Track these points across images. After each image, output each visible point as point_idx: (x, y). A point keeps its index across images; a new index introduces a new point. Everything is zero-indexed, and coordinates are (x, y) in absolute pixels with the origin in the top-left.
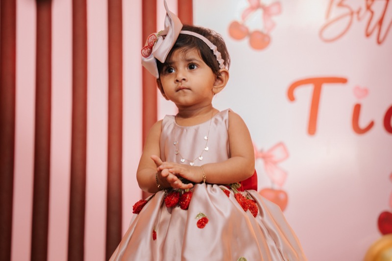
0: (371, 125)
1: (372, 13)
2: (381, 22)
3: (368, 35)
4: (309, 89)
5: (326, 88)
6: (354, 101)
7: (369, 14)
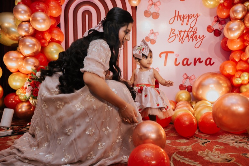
0: (179, 63)
1: (181, 35)
2: (183, 38)
3: (179, 41)
4: (165, 54)
5: (169, 54)
6: (176, 57)
7: (180, 35)
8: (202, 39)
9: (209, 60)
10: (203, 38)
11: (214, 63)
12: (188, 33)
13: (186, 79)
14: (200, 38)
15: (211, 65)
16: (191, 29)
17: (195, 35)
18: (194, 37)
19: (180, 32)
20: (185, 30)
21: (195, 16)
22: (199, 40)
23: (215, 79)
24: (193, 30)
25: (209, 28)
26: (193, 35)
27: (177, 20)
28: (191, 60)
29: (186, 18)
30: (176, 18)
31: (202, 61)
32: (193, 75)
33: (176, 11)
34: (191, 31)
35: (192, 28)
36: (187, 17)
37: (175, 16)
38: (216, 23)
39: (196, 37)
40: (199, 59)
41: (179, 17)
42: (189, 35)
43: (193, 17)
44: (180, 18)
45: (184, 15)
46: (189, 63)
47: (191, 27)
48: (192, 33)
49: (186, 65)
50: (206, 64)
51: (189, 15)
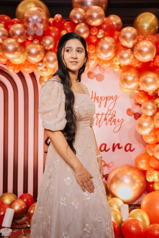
1: (98, 118)
2: (100, 121)
3: (96, 125)
7: (97, 119)
8: (121, 123)
9: (128, 146)
10: (123, 122)
11: (134, 149)
12: (106, 116)
13: (104, 166)
14: (119, 122)
15: (131, 151)
16: (109, 111)
17: (114, 118)
18: (113, 120)
19: (97, 114)
20: (103, 113)
21: (113, 98)
22: (118, 123)
23: (129, 173)
24: (111, 113)
25: (129, 111)
26: (112, 118)
27: (94, 101)
28: (109, 146)
29: (103, 100)
30: (93, 99)
31: (122, 147)
32: (112, 162)
33: (93, 92)
34: (110, 114)
35: (111, 110)
36: (105, 99)
38: (137, 105)
39: (114, 121)
40: (118, 145)
41: (96, 98)
42: (107, 118)
43: (111, 99)
44: (98, 100)
45: (102, 97)
46: (107, 149)
47: (109, 110)
48: (110, 116)
49: (104, 152)
50: (126, 150)
51: (107, 96)
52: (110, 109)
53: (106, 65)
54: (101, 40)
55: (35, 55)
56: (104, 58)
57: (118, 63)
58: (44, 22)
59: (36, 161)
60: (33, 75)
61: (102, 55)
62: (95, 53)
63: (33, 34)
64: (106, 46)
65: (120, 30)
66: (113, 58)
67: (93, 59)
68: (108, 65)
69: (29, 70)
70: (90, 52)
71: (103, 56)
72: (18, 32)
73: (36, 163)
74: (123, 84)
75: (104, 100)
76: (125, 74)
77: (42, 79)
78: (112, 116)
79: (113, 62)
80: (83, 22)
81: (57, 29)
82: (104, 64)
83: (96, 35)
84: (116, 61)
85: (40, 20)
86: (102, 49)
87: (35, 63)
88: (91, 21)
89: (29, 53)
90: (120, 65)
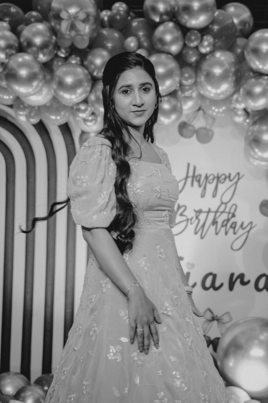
0: (195, 284)
1: (199, 220)
2: (203, 226)
3: (196, 233)
7: (197, 221)
8: (249, 231)
9: (263, 280)
10: (251, 228)
12: (215, 216)
13: (210, 321)
14: (243, 229)
16: (223, 206)
17: (233, 220)
18: (230, 225)
19: (197, 212)
20: (210, 209)
21: (232, 178)
22: (241, 232)
24: (227, 210)
25: (265, 207)
26: (228, 220)
27: (192, 185)
28: (223, 279)
29: (211, 181)
30: (189, 180)
31: (249, 282)
32: (227, 313)
33: (189, 165)
34: (223, 212)
35: (226, 204)
36: (213, 179)
37: (187, 177)
39: (233, 226)
40: (241, 276)
41: (196, 178)
42: (218, 220)
43: (227, 179)
44: (199, 181)
45: (208, 175)
46: (217, 285)
47: (222, 203)
48: (224, 216)
49: (211, 290)
50: (257, 288)
51: (218, 174)
52: (225, 200)
53: (216, 110)
54: (208, 57)
55: (72, 88)
56: (212, 95)
57: (243, 106)
58: (92, 19)
59: (69, 306)
60: (66, 129)
61: (209, 88)
62: (195, 83)
63: (68, 44)
64: (217, 71)
65: (247, 35)
66: (232, 95)
67: (189, 98)
68: (221, 110)
69: (58, 118)
70: (184, 82)
71: (211, 91)
72: (38, 41)
73: (69, 311)
74: (253, 149)
75: (212, 183)
76: (256, 128)
77: (85, 137)
78: (228, 216)
79: (231, 103)
80: (171, 20)
81: (116, 35)
82: (213, 108)
83: (197, 48)
84: (237, 101)
85: (82, 16)
86: (209, 76)
87: (70, 105)
88: (186, 17)
89: (61, 85)
90: (245, 110)
